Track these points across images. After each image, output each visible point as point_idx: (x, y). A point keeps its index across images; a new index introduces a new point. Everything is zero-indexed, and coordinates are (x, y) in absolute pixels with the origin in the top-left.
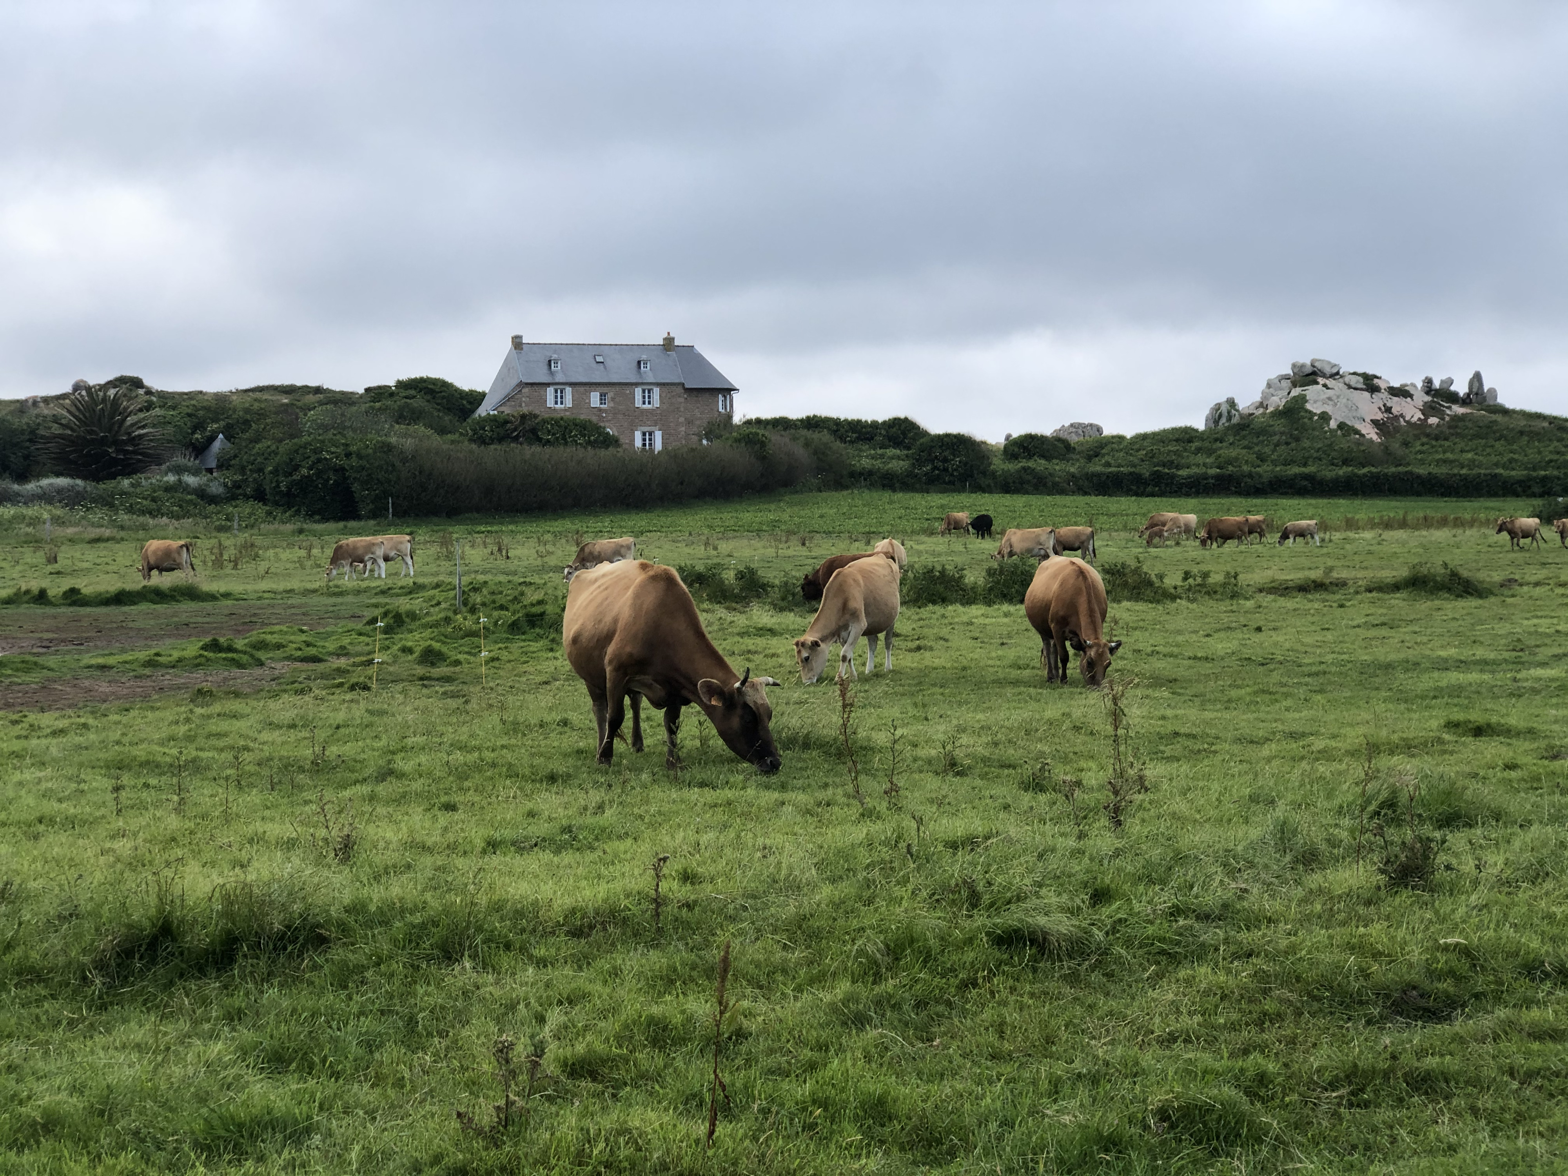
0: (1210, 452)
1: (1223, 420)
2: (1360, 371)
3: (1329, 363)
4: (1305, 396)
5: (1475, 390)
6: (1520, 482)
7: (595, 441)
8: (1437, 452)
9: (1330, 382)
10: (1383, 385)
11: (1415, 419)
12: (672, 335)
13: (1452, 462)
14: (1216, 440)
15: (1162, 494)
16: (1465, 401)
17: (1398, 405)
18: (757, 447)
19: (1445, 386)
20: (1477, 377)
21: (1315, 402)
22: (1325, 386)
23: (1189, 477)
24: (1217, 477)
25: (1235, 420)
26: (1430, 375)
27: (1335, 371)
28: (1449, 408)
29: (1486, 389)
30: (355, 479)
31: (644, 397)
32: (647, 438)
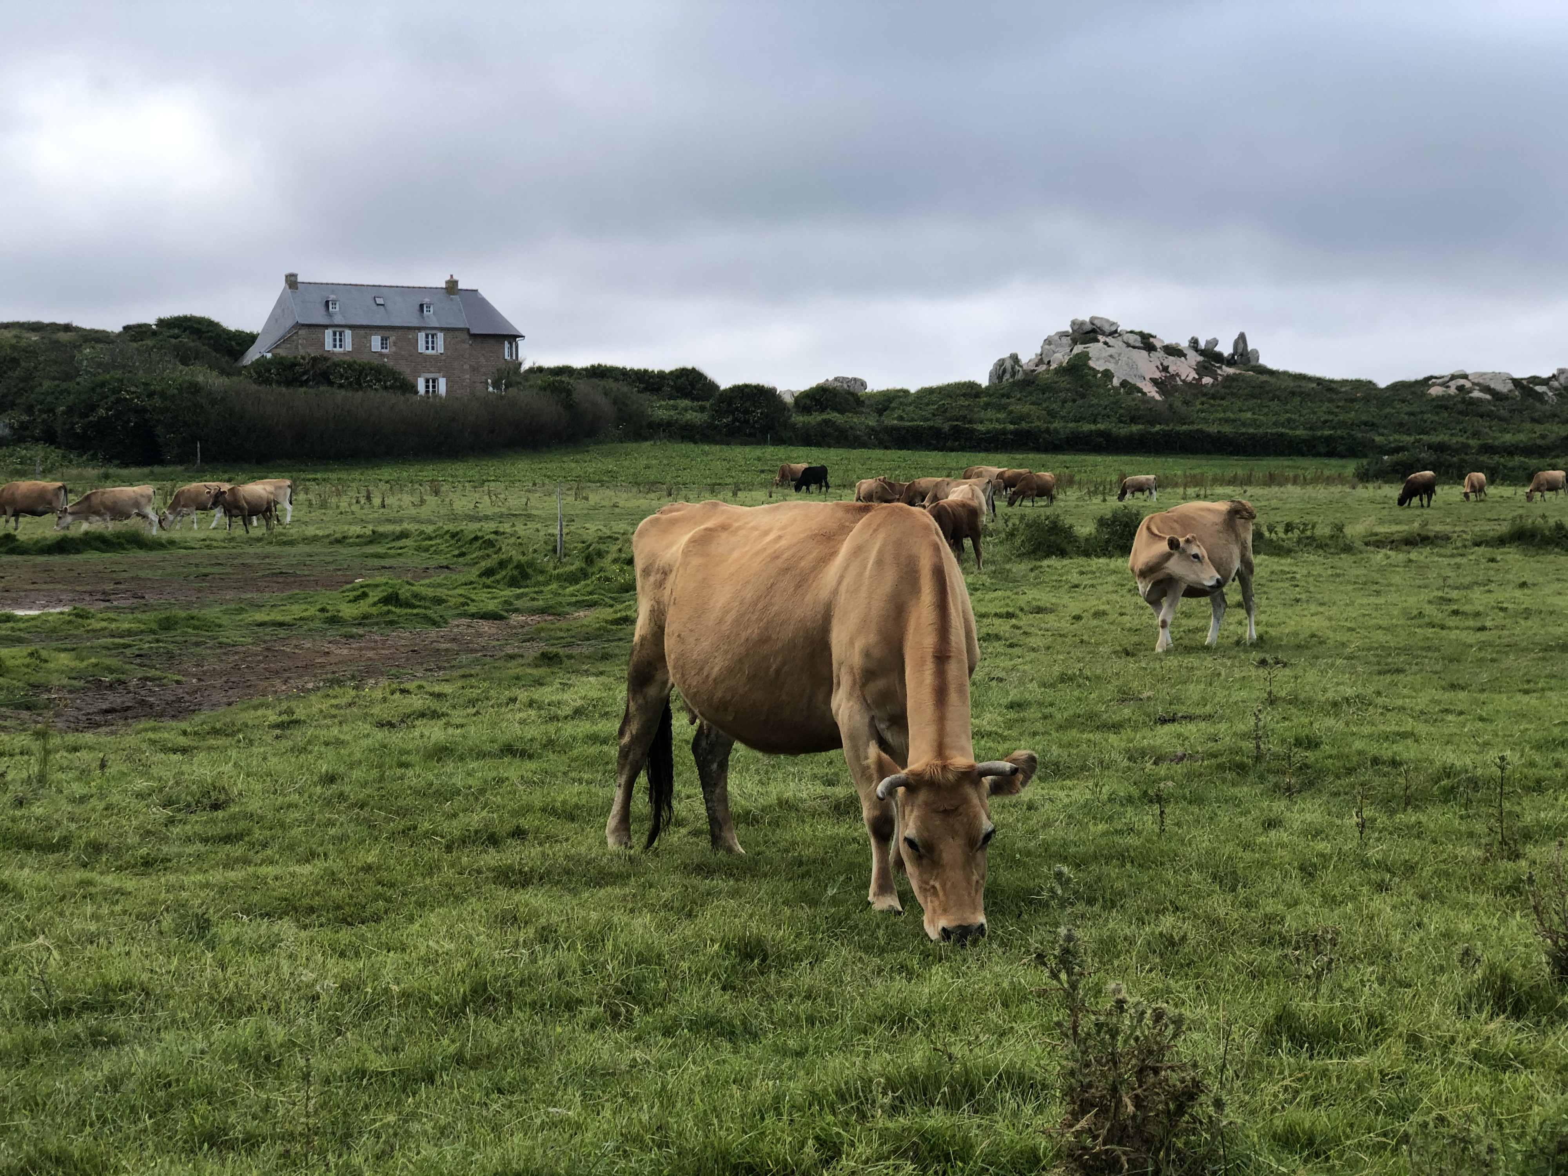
0: (1002, 408)
1: (1007, 376)
2: (1137, 330)
3: (1107, 321)
4: (1088, 353)
5: (1240, 351)
6: (1305, 441)
7: (391, 387)
8: (1217, 411)
9: (1109, 340)
10: (1158, 345)
11: (1190, 379)
12: (455, 278)
13: (1234, 421)
14: (1003, 396)
15: (962, 449)
16: (1230, 362)
17: (1175, 365)
18: (563, 395)
19: (1210, 346)
20: (1242, 338)
21: (1098, 359)
22: (1106, 343)
23: (988, 432)
24: (1016, 433)
25: (1019, 376)
26: (1196, 336)
27: (1113, 329)
28: (1220, 368)
29: (1249, 349)
30: (158, 421)
31: (427, 342)
32: (431, 384)
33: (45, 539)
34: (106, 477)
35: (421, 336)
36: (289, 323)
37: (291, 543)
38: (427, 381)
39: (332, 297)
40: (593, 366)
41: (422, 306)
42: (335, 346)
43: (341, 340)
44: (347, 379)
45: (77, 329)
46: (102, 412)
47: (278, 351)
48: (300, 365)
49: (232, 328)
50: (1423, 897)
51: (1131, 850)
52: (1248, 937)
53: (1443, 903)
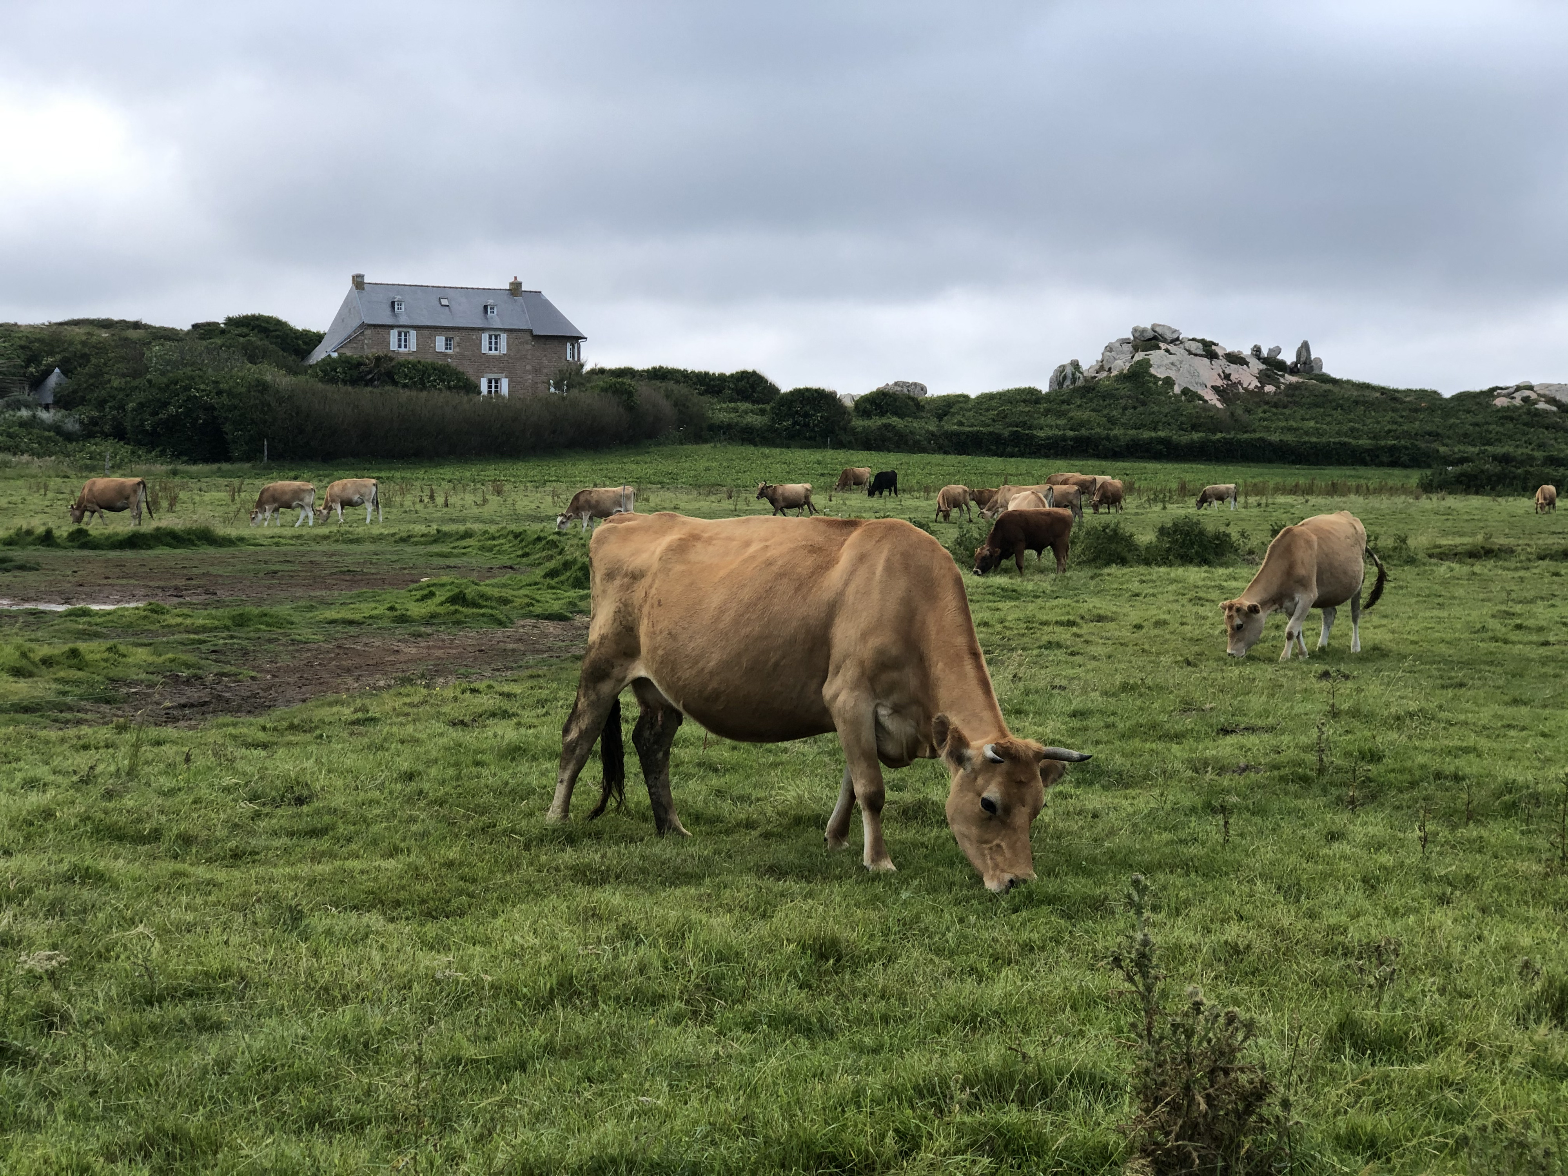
0: (1061, 414)
1: (1068, 382)
2: (1199, 337)
3: (1170, 328)
4: (1148, 360)
5: (1303, 359)
6: (1368, 451)
7: (455, 387)
8: (1279, 420)
9: (1171, 348)
10: (1220, 352)
11: (1252, 387)
12: (519, 280)
13: (1296, 429)
14: (1063, 402)
15: (1022, 455)
16: (1293, 370)
17: (1237, 373)
18: (625, 397)
19: (1273, 354)
20: (1305, 346)
21: (1159, 367)
22: (1167, 351)
23: (1049, 438)
24: (1076, 439)
25: (1080, 383)
26: (1258, 344)
27: (1175, 336)
28: (1283, 376)
29: (1313, 357)
30: (226, 418)
31: (491, 343)
32: (493, 384)
33: (117, 534)
34: (175, 473)
35: (485, 337)
36: (356, 323)
37: (357, 541)
38: (490, 381)
39: (398, 298)
40: (654, 368)
41: (486, 307)
42: (400, 346)
43: (406, 341)
44: (411, 378)
45: (146, 327)
46: (172, 409)
47: (342, 351)
48: (365, 364)
49: (300, 327)
50: (1484, 910)
51: (1195, 860)
52: (1311, 947)
53: (1503, 917)
